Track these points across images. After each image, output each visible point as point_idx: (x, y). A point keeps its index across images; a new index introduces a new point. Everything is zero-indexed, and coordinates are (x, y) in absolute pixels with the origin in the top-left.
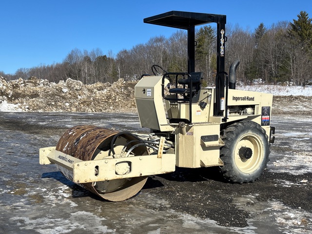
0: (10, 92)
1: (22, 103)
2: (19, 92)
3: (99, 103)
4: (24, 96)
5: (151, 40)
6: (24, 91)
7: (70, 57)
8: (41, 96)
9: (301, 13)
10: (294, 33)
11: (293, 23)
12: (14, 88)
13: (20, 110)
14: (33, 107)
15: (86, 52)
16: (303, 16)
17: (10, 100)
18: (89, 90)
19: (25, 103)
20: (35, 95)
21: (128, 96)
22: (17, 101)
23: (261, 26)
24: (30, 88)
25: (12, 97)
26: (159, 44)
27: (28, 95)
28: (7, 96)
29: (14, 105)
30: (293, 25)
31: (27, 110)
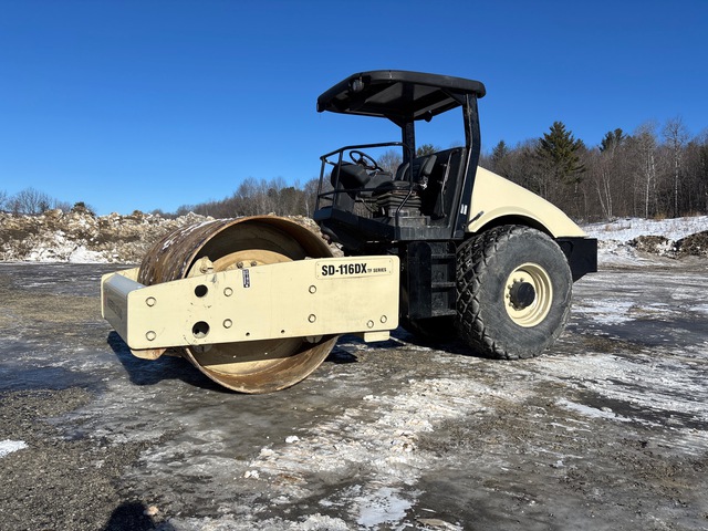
0: (95, 233)
1: (110, 249)
2: (110, 232)
4: (116, 239)
6: (118, 232)
7: (243, 189)
8: (142, 238)
9: (555, 123)
10: (544, 152)
11: (544, 138)
12: (101, 226)
13: (103, 261)
14: (127, 256)
15: (264, 182)
16: (558, 128)
17: (91, 245)
19: (114, 251)
20: (134, 237)
22: (102, 246)
23: (502, 144)
24: (129, 226)
25: (95, 240)
27: (123, 238)
28: (88, 239)
29: (96, 253)
30: (543, 142)
31: (115, 260)
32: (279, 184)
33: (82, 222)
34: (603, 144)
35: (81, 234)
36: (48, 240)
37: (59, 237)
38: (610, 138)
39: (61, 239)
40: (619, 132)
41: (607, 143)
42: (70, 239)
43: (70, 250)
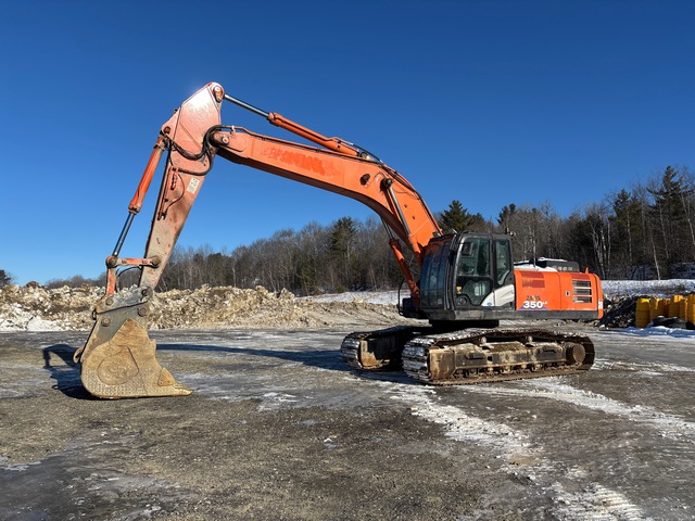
0: (48, 305)
1: (63, 319)
2: (62, 304)
3: (171, 316)
4: (68, 310)
5: (276, 233)
6: (69, 303)
8: (92, 308)
9: (454, 201)
11: (444, 214)
12: (53, 298)
13: (57, 329)
14: (77, 325)
16: (456, 205)
17: (45, 316)
18: (160, 299)
19: (67, 320)
20: (84, 308)
21: (213, 305)
22: (55, 316)
24: (78, 298)
25: (49, 311)
26: (287, 238)
27: (73, 308)
28: (42, 309)
29: (50, 322)
30: (444, 217)
31: (68, 328)
32: (206, 251)
33: (37, 295)
34: (500, 216)
35: (35, 306)
36: (6, 311)
37: (16, 308)
38: (505, 211)
39: (18, 311)
40: (512, 207)
41: (503, 215)
42: (26, 310)
43: (27, 320)
